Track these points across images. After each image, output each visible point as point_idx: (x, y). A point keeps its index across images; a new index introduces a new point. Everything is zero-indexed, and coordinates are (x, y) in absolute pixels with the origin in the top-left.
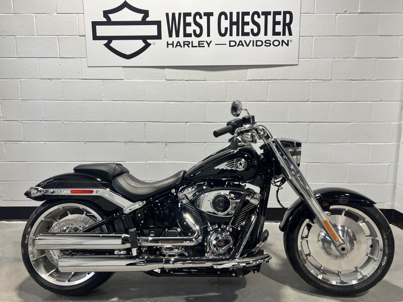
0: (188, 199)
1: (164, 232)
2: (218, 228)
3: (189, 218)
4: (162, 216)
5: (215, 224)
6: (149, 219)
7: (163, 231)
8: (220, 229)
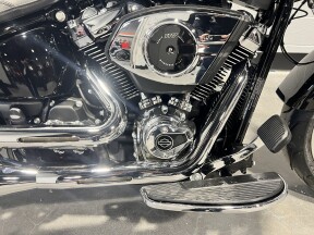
0: (90, 36)
1: (46, 109)
2: (161, 104)
3: (102, 88)
4: (40, 73)
5: (154, 95)
6: (18, 85)
7: (44, 106)
8: (164, 108)
